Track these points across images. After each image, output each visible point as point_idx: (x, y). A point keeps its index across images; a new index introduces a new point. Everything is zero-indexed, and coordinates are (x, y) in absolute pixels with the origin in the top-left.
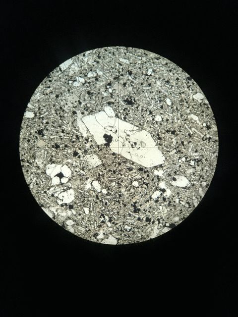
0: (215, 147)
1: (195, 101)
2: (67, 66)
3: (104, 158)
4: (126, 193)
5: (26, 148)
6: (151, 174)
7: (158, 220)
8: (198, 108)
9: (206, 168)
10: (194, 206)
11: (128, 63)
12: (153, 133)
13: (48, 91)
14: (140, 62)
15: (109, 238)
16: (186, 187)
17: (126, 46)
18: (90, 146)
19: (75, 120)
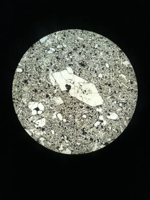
0: (135, 96)
1: (124, 65)
2: (44, 41)
3: (65, 99)
4: (78, 122)
5: (16, 91)
6: (95, 111)
7: (98, 140)
8: (126, 70)
9: (129, 108)
10: (121, 132)
11: (83, 40)
12: (97, 85)
13: (32, 55)
14: (90, 40)
15: (66, 150)
16: (116, 119)
17: (81, 30)
18: (57, 92)
19: (48, 75)
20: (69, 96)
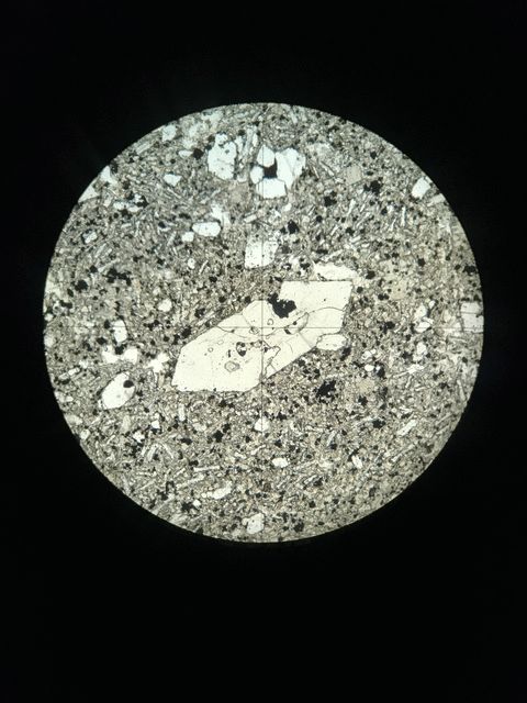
0: (141, 496)
1: (252, 513)
2: (464, 316)
3: (252, 277)
4: (160, 277)
5: (363, 141)
6: (166, 347)
7: (69, 306)
8: (234, 510)
9: (113, 455)
11: (399, 433)
12: (241, 399)
13: (443, 253)
14: (387, 454)
16: (100, 398)
18: (290, 265)
19: (357, 267)
20: (256, 297)
